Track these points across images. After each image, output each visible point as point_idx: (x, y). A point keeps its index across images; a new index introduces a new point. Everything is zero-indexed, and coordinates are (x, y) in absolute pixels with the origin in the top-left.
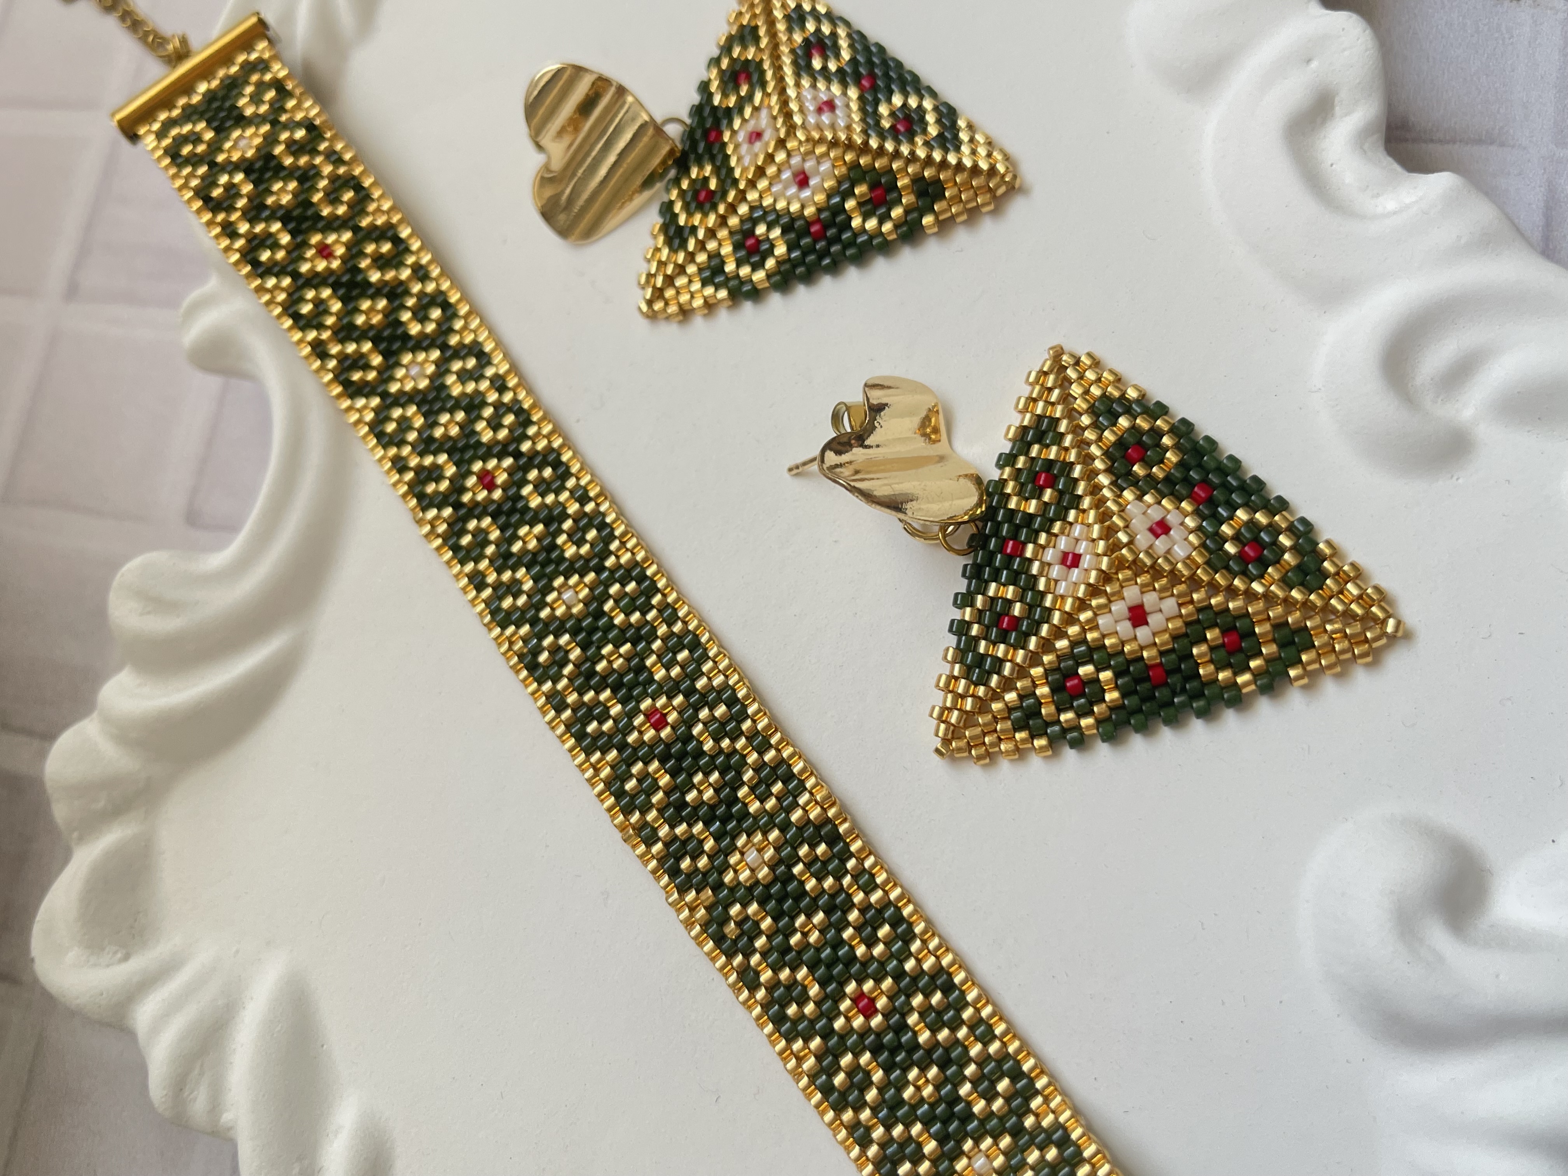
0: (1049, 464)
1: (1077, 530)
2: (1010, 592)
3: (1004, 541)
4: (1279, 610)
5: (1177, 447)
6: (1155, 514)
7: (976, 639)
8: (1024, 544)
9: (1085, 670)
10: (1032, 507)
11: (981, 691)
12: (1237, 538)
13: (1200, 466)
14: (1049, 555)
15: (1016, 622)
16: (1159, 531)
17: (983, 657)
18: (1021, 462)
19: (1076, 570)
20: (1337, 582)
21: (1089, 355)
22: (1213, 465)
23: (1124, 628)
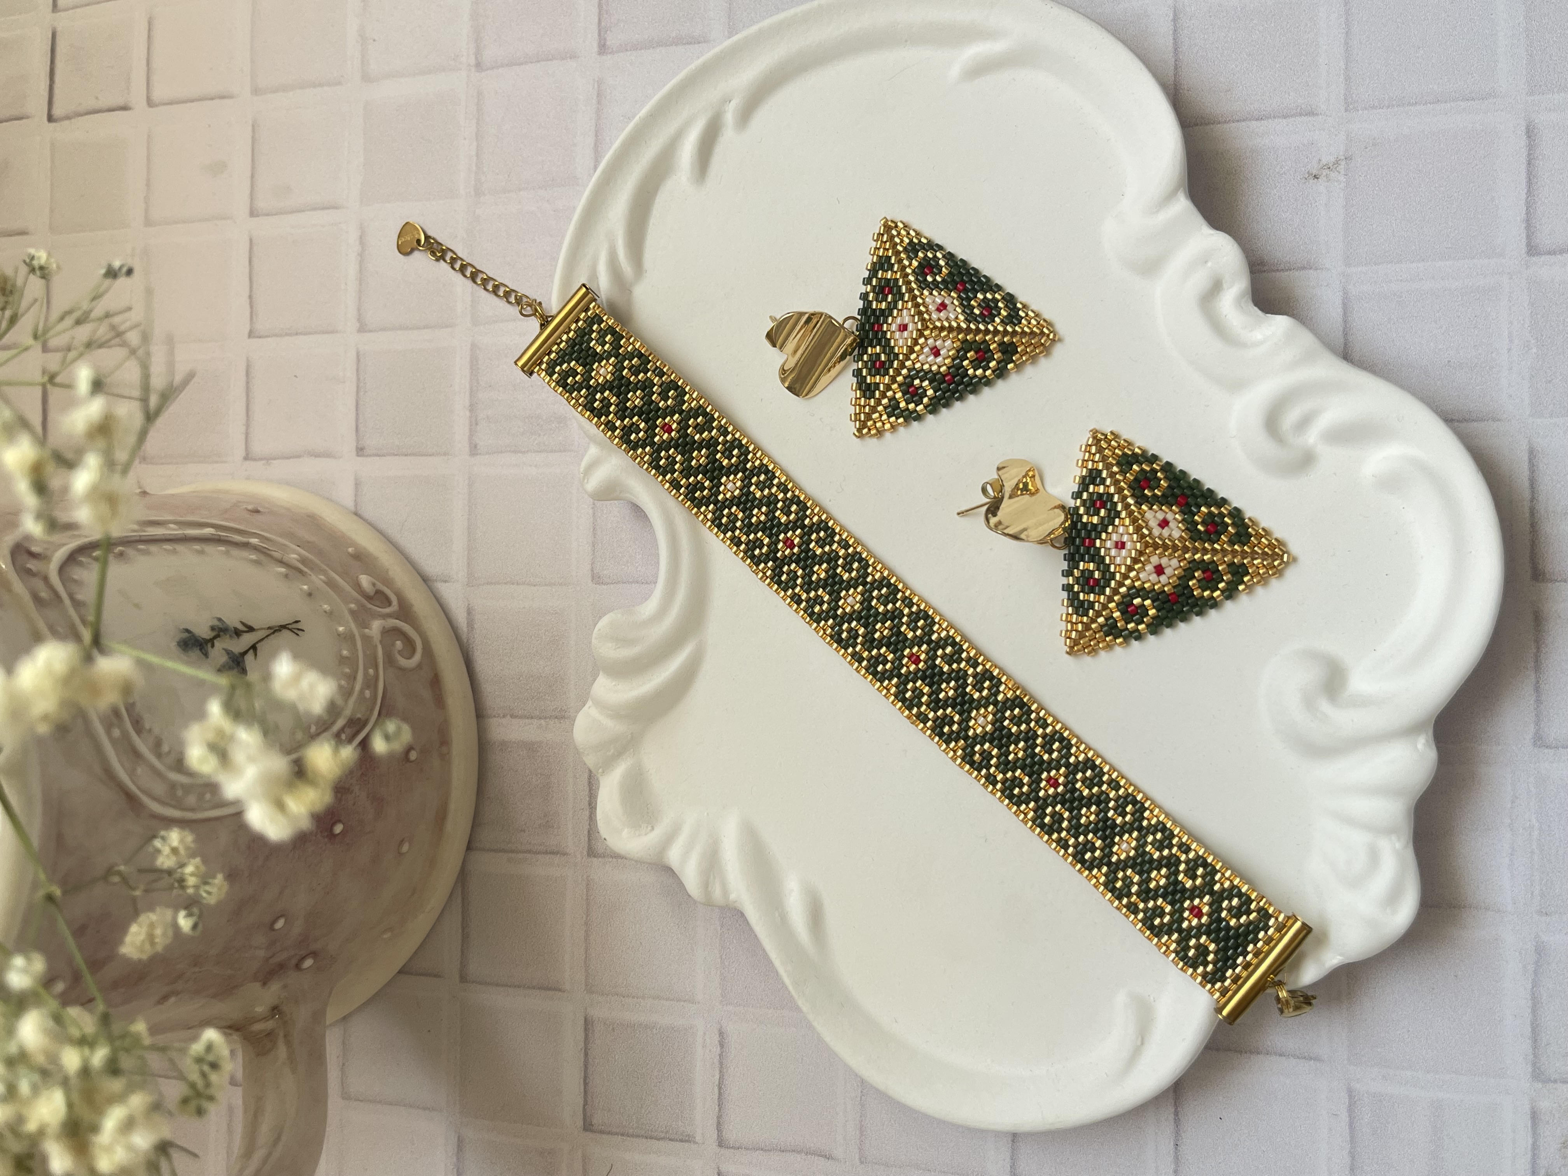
0: (1100, 496)
1: (1121, 530)
2: (1091, 566)
3: (1083, 540)
4: (1230, 557)
5: (1166, 478)
6: (1160, 515)
7: (1078, 593)
8: (1094, 540)
9: (1137, 601)
10: (1095, 520)
11: (1085, 619)
12: (1203, 523)
13: (1179, 486)
14: (1109, 544)
15: (1097, 581)
16: (1163, 525)
17: (1083, 602)
18: (1085, 496)
19: (1124, 550)
20: (1256, 538)
21: (1112, 433)
22: (1186, 485)
23: (1154, 577)
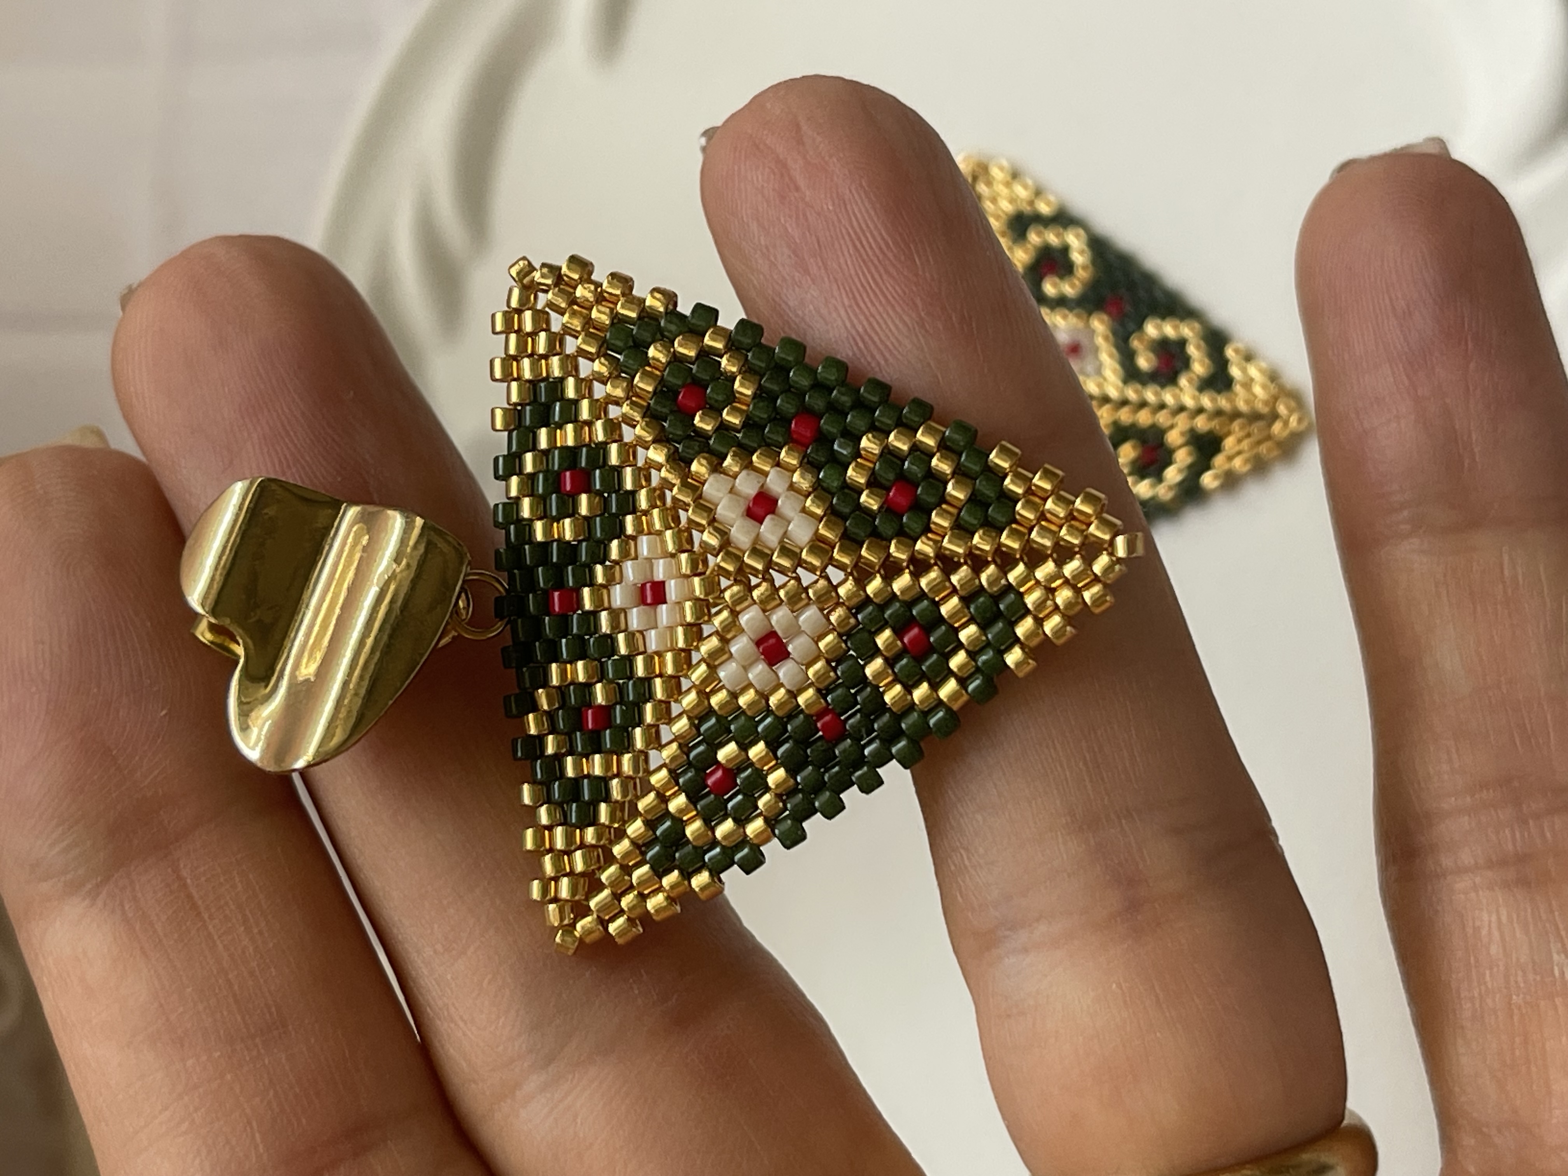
0: (570, 454)
1: (644, 544)
2: (580, 671)
3: (547, 596)
4: (964, 571)
5: (748, 370)
6: (747, 485)
7: (558, 758)
8: (578, 591)
9: (727, 752)
10: (567, 529)
11: (590, 834)
12: (873, 483)
13: (789, 388)
14: (618, 596)
15: (605, 712)
16: (759, 511)
17: (576, 782)
18: (529, 461)
19: (664, 606)
20: (1029, 504)
22: (805, 382)
23: (758, 671)
